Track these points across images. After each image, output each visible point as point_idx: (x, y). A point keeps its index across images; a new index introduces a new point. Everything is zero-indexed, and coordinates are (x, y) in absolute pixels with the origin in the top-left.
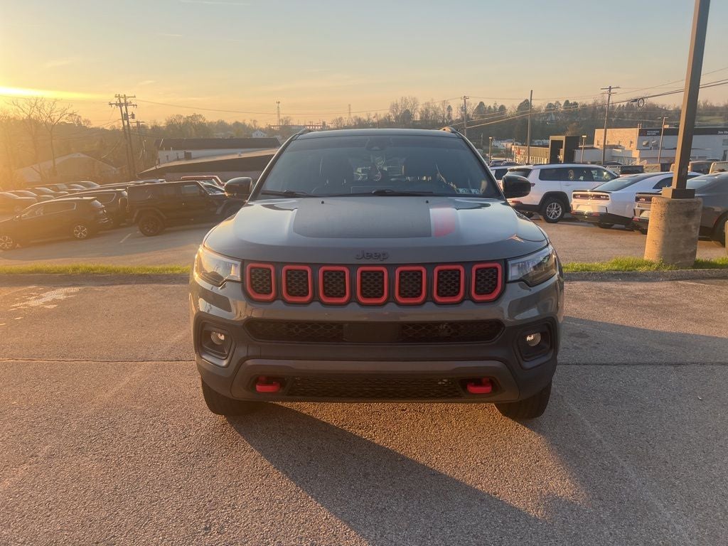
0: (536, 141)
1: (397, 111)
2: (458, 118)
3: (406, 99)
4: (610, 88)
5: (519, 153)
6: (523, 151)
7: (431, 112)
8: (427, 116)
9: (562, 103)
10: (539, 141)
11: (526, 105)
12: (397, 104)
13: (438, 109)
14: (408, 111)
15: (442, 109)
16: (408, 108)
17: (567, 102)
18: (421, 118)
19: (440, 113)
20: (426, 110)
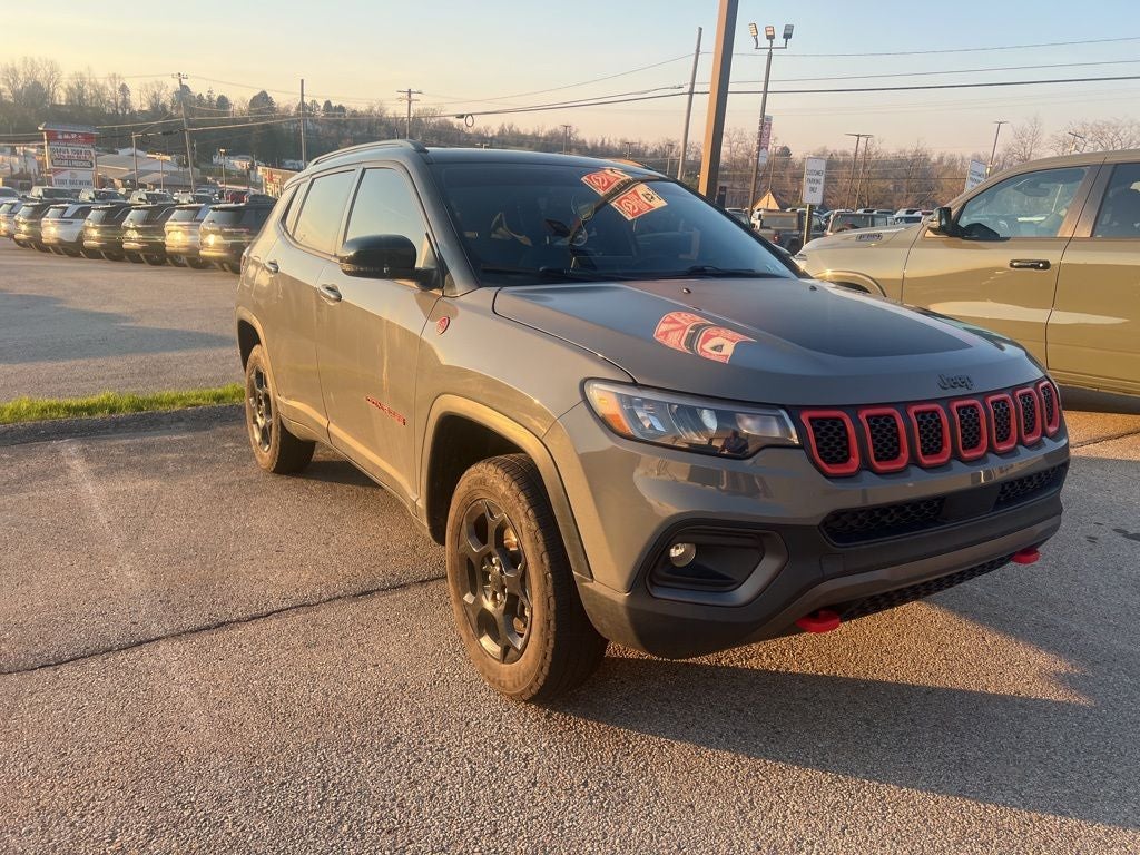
0: (288, 162)
1: (15, 82)
2: (145, 108)
3: (33, 61)
4: (410, 92)
5: (271, 180)
6: (277, 178)
7: (89, 91)
8: (80, 97)
9: (321, 104)
10: (292, 161)
11: (262, 99)
12: (14, 70)
13: (103, 88)
14: (39, 84)
15: (111, 89)
16: (40, 77)
17: (328, 104)
18: (67, 100)
19: (108, 96)
20: (79, 87)
